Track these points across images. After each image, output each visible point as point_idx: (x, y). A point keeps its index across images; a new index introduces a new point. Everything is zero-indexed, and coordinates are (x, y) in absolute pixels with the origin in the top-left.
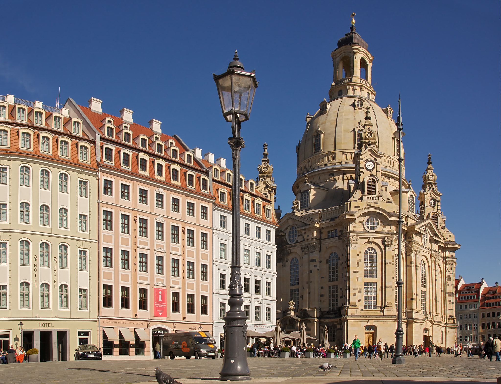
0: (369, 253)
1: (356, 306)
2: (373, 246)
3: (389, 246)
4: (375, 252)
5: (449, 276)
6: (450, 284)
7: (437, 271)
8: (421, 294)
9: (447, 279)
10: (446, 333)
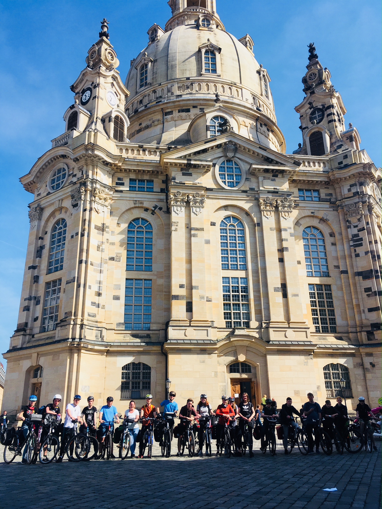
0: (59, 230)
1: (25, 330)
2: (62, 215)
4: (65, 225)
5: (357, 235)
6: (362, 254)
7: (285, 230)
8: (220, 285)
9: (351, 243)
10: (365, 370)
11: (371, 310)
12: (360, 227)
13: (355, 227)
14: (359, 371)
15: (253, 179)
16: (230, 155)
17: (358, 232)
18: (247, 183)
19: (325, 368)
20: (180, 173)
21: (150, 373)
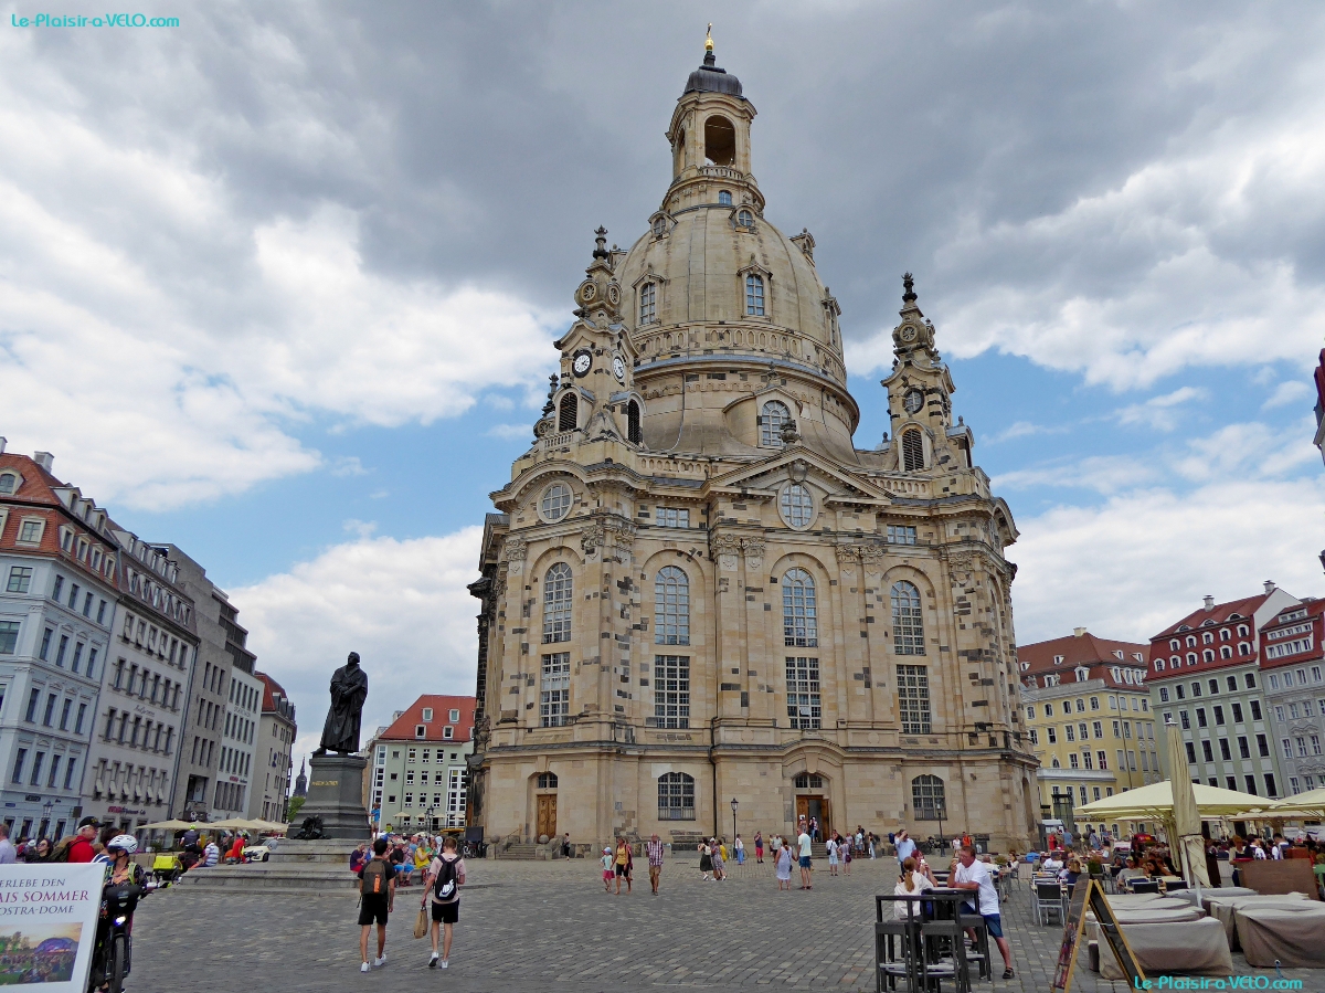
0: (558, 578)
1: (516, 721)
2: (563, 558)
3: (592, 551)
4: (569, 573)
5: (963, 598)
6: (969, 625)
7: (871, 591)
8: (783, 668)
9: (957, 609)
10: (964, 783)
11: (975, 704)
12: (968, 587)
13: (962, 586)
14: (958, 785)
15: (829, 515)
16: (798, 478)
17: (966, 593)
18: (821, 519)
19: (914, 782)
20: (730, 505)
21: (692, 787)
